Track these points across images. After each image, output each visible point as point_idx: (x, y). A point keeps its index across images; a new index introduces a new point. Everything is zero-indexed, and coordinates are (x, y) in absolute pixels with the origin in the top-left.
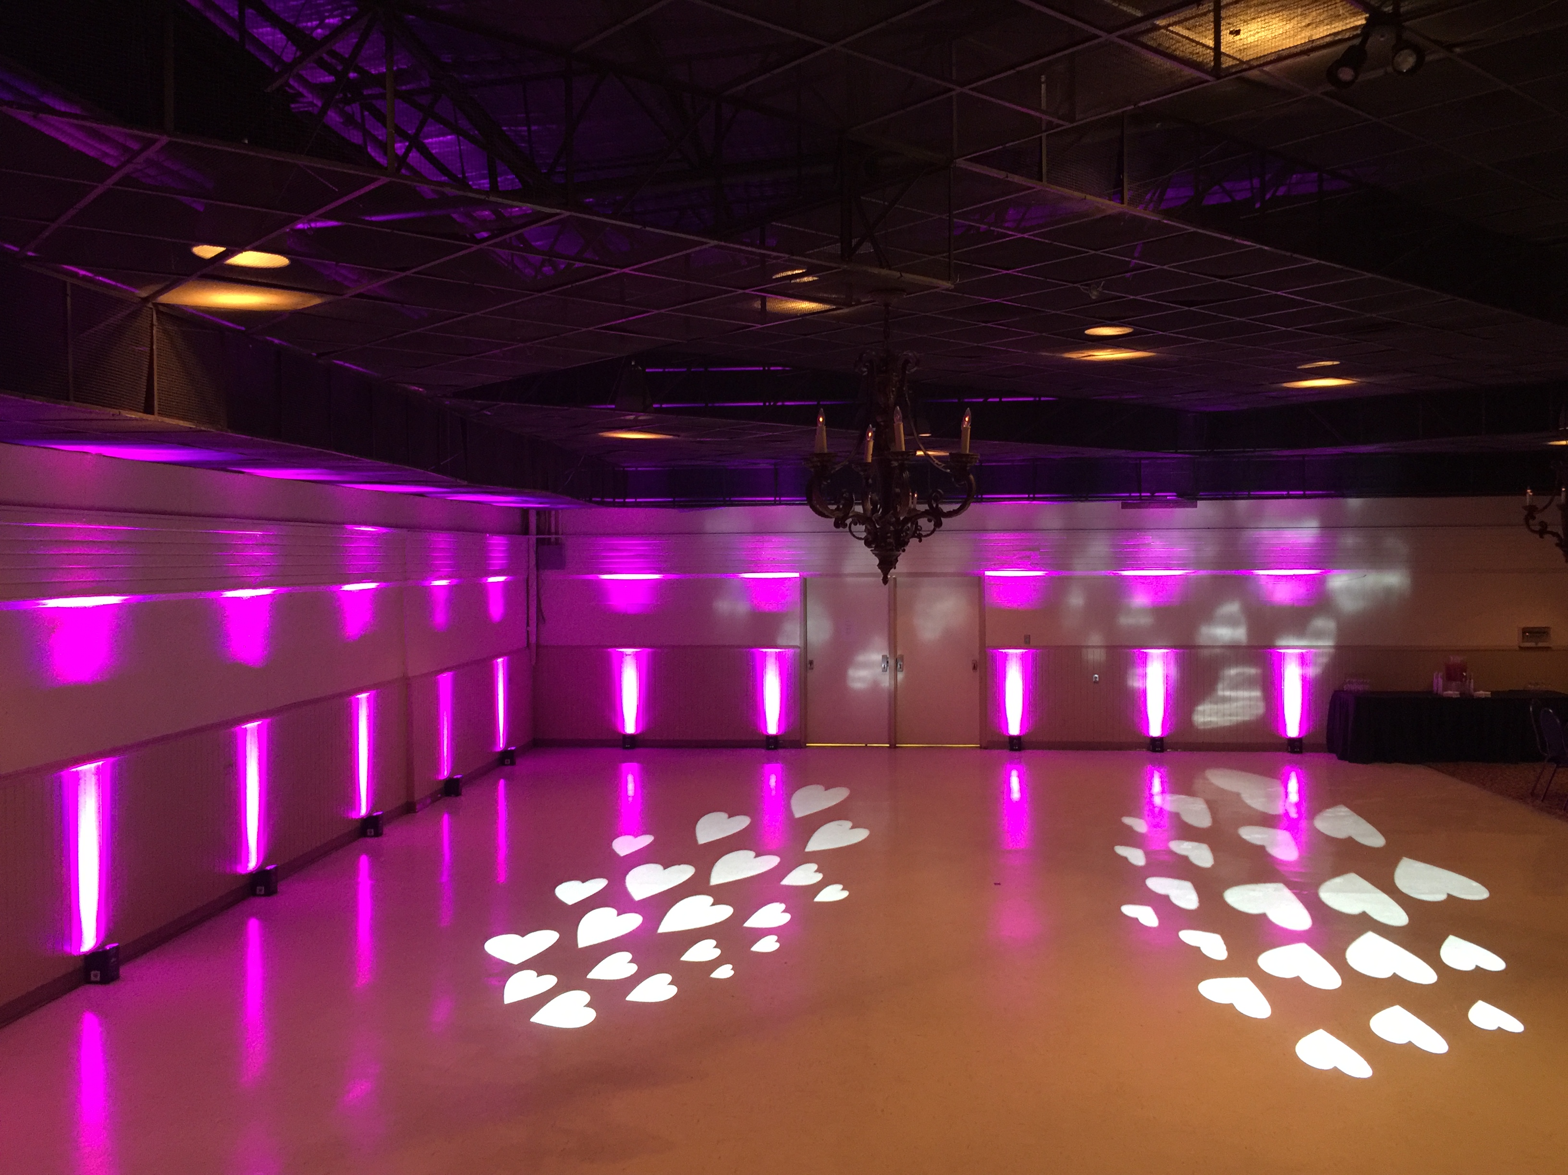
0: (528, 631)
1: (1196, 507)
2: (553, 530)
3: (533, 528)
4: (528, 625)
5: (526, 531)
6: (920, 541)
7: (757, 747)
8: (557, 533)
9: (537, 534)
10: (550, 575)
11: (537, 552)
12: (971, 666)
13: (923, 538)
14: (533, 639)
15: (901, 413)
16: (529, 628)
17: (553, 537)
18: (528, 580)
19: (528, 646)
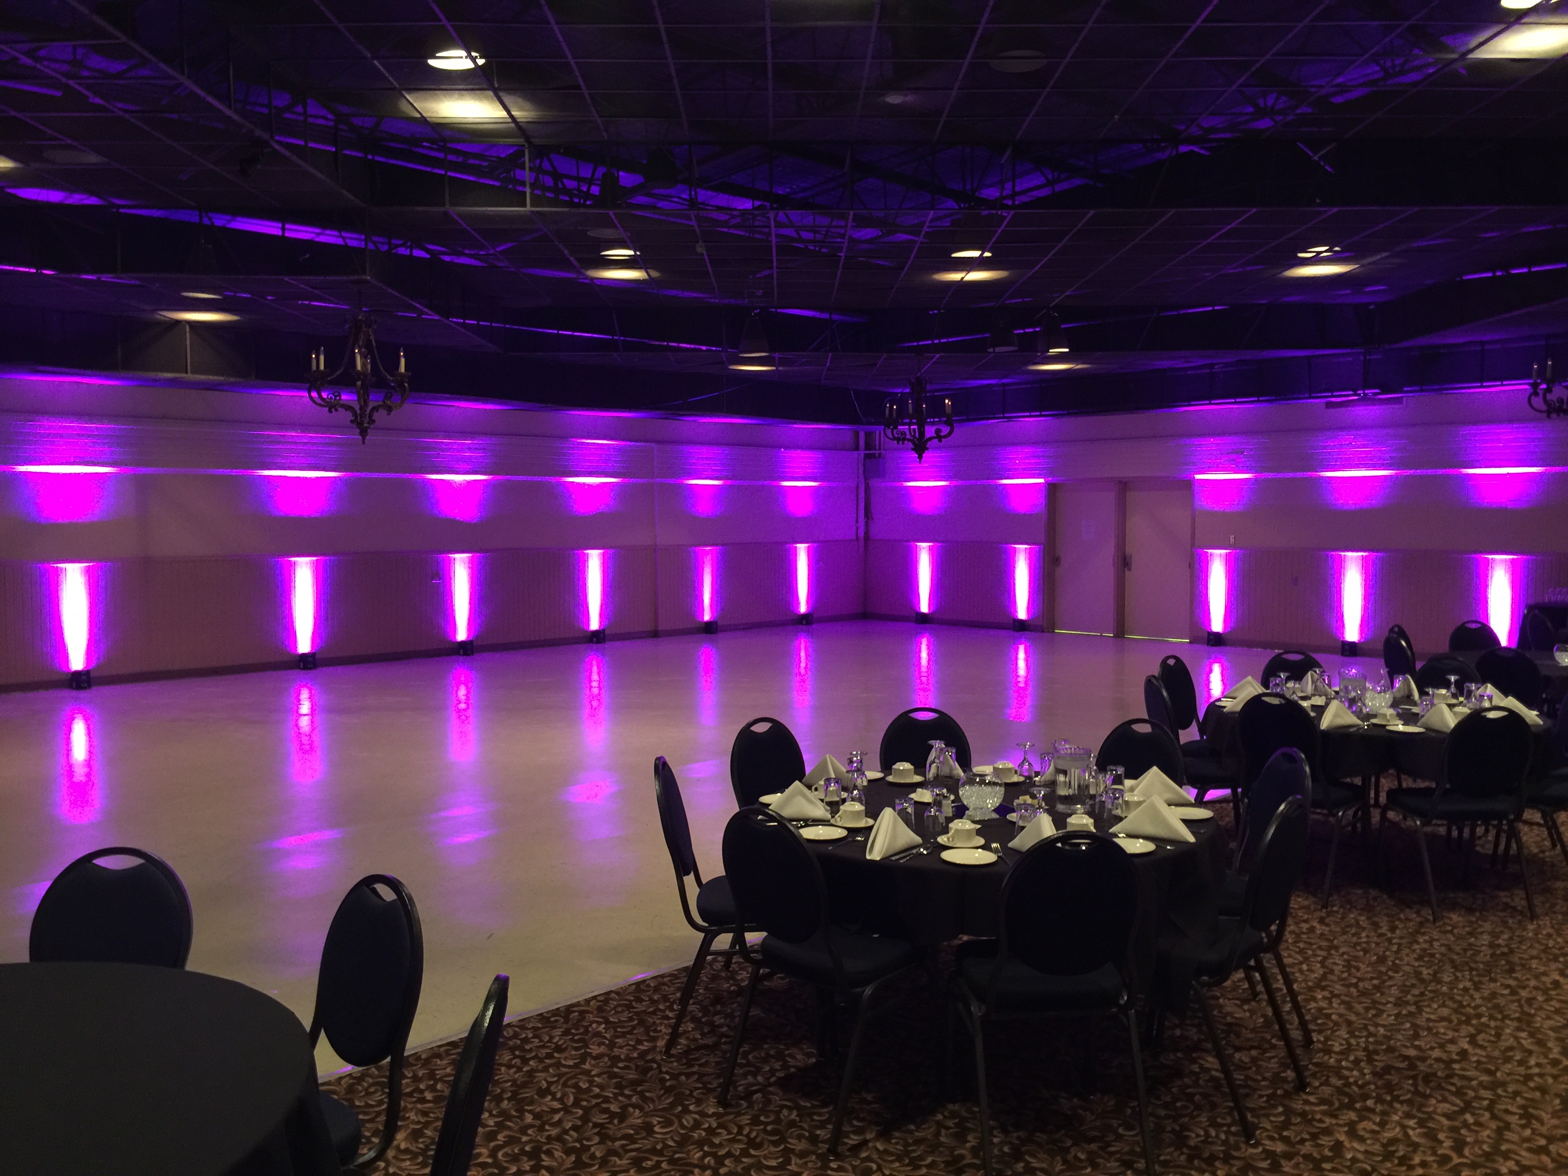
0: (858, 527)
1: (1402, 403)
2: (877, 447)
3: (862, 444)
4: (857, 522)
5: (857, 448)
7: (1009, 629)
8: (880, 449)
9: (866, 449)
10: (874, 482)
11: (864, 466)
14: (861, 534)
16: (858, 525)
17: (877, 452)
18: (858, 487)
19: (857, 538)
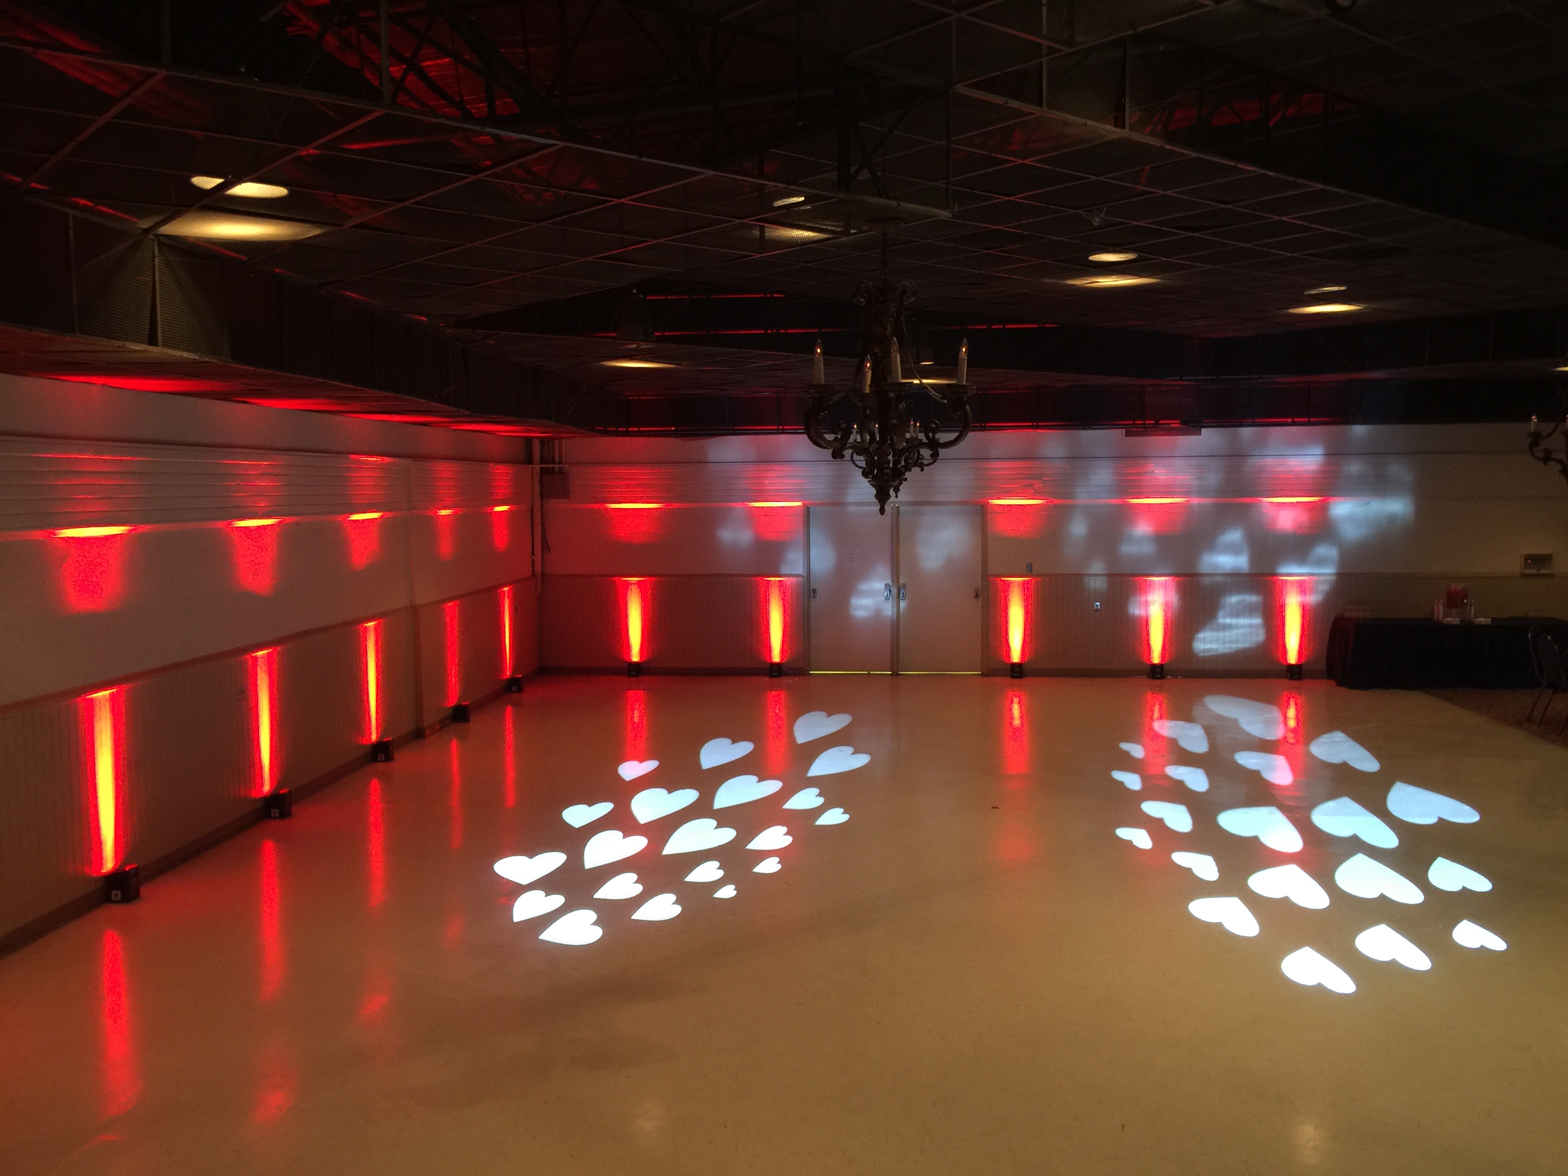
0: (533, 560)
1: (1200, 435)
2: (557, 460)
3: (537, 458)
4: (533, 554)
5: (529, 461)
6: (922, 470)
7: (762, 674)
8: (560, 462)
9: (541, 464)
10: (556, 505)
11: (541, 482)
12: (973, 595)
13: (924, 467)
14: (538, 568)
15: (898, 346)
16: (533, 557)
17: (557, 466)
18: (532, 509)
19: (533, 575)
